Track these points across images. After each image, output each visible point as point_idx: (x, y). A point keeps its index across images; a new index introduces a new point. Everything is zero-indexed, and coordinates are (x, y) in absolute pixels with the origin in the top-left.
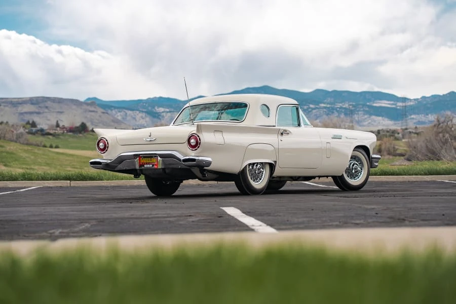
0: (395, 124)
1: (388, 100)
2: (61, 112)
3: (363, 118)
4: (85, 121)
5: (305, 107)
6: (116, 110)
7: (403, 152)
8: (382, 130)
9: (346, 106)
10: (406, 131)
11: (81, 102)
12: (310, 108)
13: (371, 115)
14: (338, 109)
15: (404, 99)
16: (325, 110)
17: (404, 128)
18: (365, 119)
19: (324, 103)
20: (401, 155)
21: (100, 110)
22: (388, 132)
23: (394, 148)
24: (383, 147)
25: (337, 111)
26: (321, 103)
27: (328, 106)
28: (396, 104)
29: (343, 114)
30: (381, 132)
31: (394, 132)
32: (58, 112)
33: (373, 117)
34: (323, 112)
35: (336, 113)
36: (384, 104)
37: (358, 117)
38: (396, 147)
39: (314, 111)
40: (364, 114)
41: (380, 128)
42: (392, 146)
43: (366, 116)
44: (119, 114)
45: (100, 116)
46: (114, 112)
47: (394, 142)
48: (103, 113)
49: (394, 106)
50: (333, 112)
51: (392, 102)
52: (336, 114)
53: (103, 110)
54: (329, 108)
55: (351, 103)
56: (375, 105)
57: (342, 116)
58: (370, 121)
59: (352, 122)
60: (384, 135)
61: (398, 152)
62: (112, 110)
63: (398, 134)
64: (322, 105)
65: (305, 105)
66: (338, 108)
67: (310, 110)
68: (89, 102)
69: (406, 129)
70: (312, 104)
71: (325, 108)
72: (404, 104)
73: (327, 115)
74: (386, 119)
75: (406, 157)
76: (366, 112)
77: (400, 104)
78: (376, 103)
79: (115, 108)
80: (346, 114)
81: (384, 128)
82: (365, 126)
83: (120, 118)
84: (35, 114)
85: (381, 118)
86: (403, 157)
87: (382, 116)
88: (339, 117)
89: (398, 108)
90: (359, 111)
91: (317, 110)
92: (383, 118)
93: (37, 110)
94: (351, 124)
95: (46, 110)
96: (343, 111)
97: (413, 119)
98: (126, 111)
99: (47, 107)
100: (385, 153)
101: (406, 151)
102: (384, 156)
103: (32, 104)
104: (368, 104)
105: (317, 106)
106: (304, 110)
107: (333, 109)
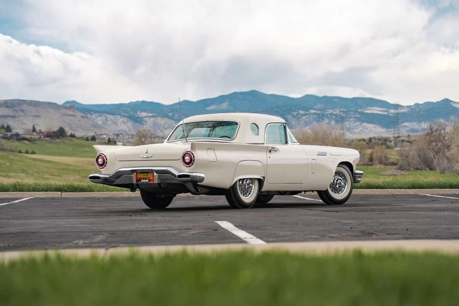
0: (388, 132)
1: (381, 107)
2: (38, 116)
3: (355, 125)
4: (63, 127)
5: (295, 113)
6: (96, 114)
7: (395, 161)
8: (374, 137)
9: (337, 112)
10: (398, 139)
11: (59, 105)
12: (299, 114)
13: (363, 122)
14: (329, 116)
15: (397, 106)
16: (315, 116)
17: (396, 135)
18: (357, 126)
19: (314, 109)
20: (394, 164)
21: (79, 114)
22: (379, 140)
23: (386, 157)
24: (374, 156)
25: (328, 118)
26: (311, 109)
27: (318, 112)
28: (388, 111)
29: (333, 121)
30: (373, 140)
31: (386, 140)
32: (34, 116)
33: (365, 124)
34: (313, 118)
35: (326, 119)
36: (376, 110)
37: (349, 125)
38: (388, 156)
39: (304, 117)
40: (355, 121)
41: (372, 135)
42: (384, 155)
43: (357, 124)
44: (99, 118)
45: (79, 121)
46: (94, 116)
47: (385, 150)
48: (82, 117)
49: (385, 113)
50: (323, 119)
51: (384, 109)
52: (327, 121)
53: (83, 115)
54: (319, 114)
55: (342, 110)
56: (366, 111)
57: (333, 123)
58: (361, 128)
59: (342, 129)
60: (375, 143)
61: (391, 160)
62: (92, 114)
63: (391, 142)
64: (312, 111)
65: (295, 111)
66: (328, 114)
67: (299, 116)
68: (68, 105)
69: (399, 137)
70: (302, 110)
71: (315, 114)
72: (396, 111)
73: (317, 121)
74: (378, 127)
75: (398, 166)
76: (358, 119)
77: (392, 111)
78: (368, 110)
79: (96, 112)
80: (336, 121)
81: (376, 136)
82: (356, 133)
83: (100, 123)
84: (10, 118)
85: (372, 125)
86: (395, 167)
87: (374, 123)
88: (329, 123)
89: (391, 115)
90: (350, 117)
91: (307, 116)
92: (375, 125)
93: (11, 114)
94: (342, 132)
95: (22, 114)
96: (334, 117)
97: (406, 126)
98: (107, 115)
99: (22, 111)
100: (377, 162)
101: (398, 160)
102: (376, 165)
103: (7, 107)
104: (359, 110)
105: (307, 112)
106: (294, 116)
107: (323, 115)
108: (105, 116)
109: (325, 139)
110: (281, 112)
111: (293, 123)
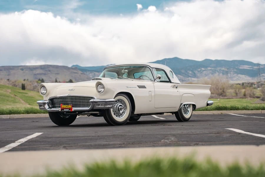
0: (253, 79)
1: (248, 65)
2: (58, 74)
3: (233, 76)
4: (71, 79)
5: (199, 70)
6: (89, 72)
7: (259, 96)
8: (245, 83)
9: (223, 69)
10: (260, 83)
11: (69, 68)
12: (202, 70)
13: (238, 74)
14: (218, 71)
15: (258, 65)
16: (211, 71)
17: (258, 81)
18: (235, 76)
19: (211, 67)
20: (258, 97)
21: (80, 72)
22: (248, 84)
23: (253, 93)
24: (247, 93)
25: (218, 72)
26: (208, 67)
27: (213, 69)
28: (253, 68)
29: (221, 73)
30: (244, 84)
31: (252, 84)
32: (56, 73)
33: (239, 75)
34: (210, 72)
35: (217, 73)
36: (246, 67)
37: (230, 75)
38: (255, 93)
39: (204, 72)
40: (234, 74)
41: (244, 82)
42: (252, 92)
43: (235, 75)
44: (91, 74)
45: (80, 76)
46: (88, 73)
47: (253, 90)
48: (82, 74)
49: (251, 69)
50: (215, 73)
51: (251, 66)
52: (217, 74)
53: (82, 72)
54: (213, 70)
55: (226, 67)
56: (240, 68)
57: (221, 74)
58: (237, 78)
59: (227, 78)
60: (246, 86)
61: (256, 95)
62: (87, 72)
63: (255, 85)
64: (209, 68)
65: (199, 68)
66: (218, 70)
67: (202, 71)
68: (74, 67)
69: (259, 82)
70: (203, 68)
71: (211, 70)
72: (259, 67)
73: (212, 74)
74: (247, 76)
75: (261, 98)
76: (236, 73)
77: (256, 67)
78: (241, 67)
79: (89, 71)
80: (223, 74)
81: (246, 81)
82: (234, 80)
83: (91, 76)
84: (43, 75)
85: (243, 76)
86: (259, 99)
87: (245, 74)
88: (219, 75)
89: (254, 69)
90: (231, 72)
91: (206, 71)
92: (246, 76)
93: (44, 72)
94: (227, 80)
95: (49, 72)
96: (221, 71)
97: (263, 76)
98: (95, 72)
99: (50, 71)
100: (248, 97)
101: (261, 95)
102: (247, 98)
103: (41, 69)
104: (236, 67)
105: (206, 69)
106: (198, 71)
107: (215, 70)
108: (94, 73)
109: (218, 84)
110: (191, 69)
111: (198, 75)
